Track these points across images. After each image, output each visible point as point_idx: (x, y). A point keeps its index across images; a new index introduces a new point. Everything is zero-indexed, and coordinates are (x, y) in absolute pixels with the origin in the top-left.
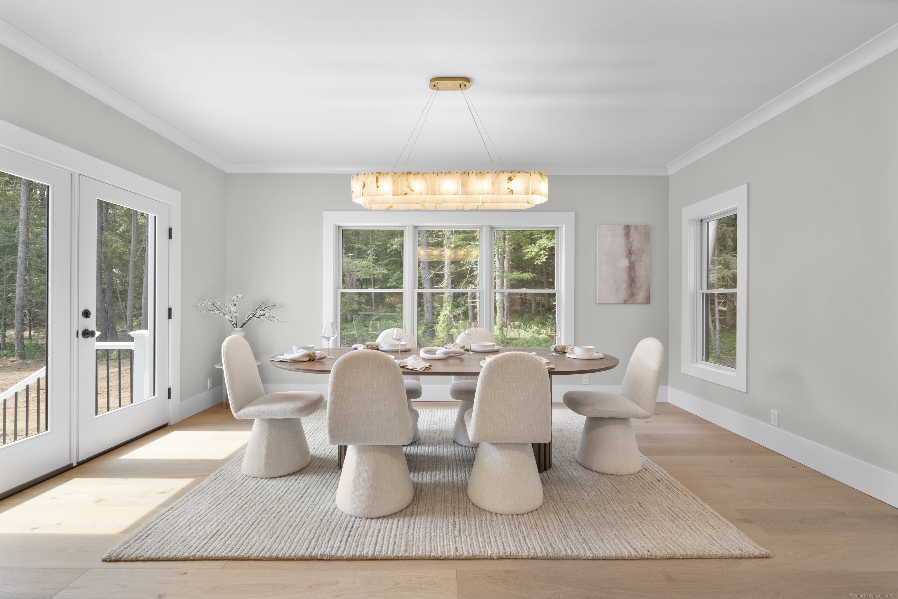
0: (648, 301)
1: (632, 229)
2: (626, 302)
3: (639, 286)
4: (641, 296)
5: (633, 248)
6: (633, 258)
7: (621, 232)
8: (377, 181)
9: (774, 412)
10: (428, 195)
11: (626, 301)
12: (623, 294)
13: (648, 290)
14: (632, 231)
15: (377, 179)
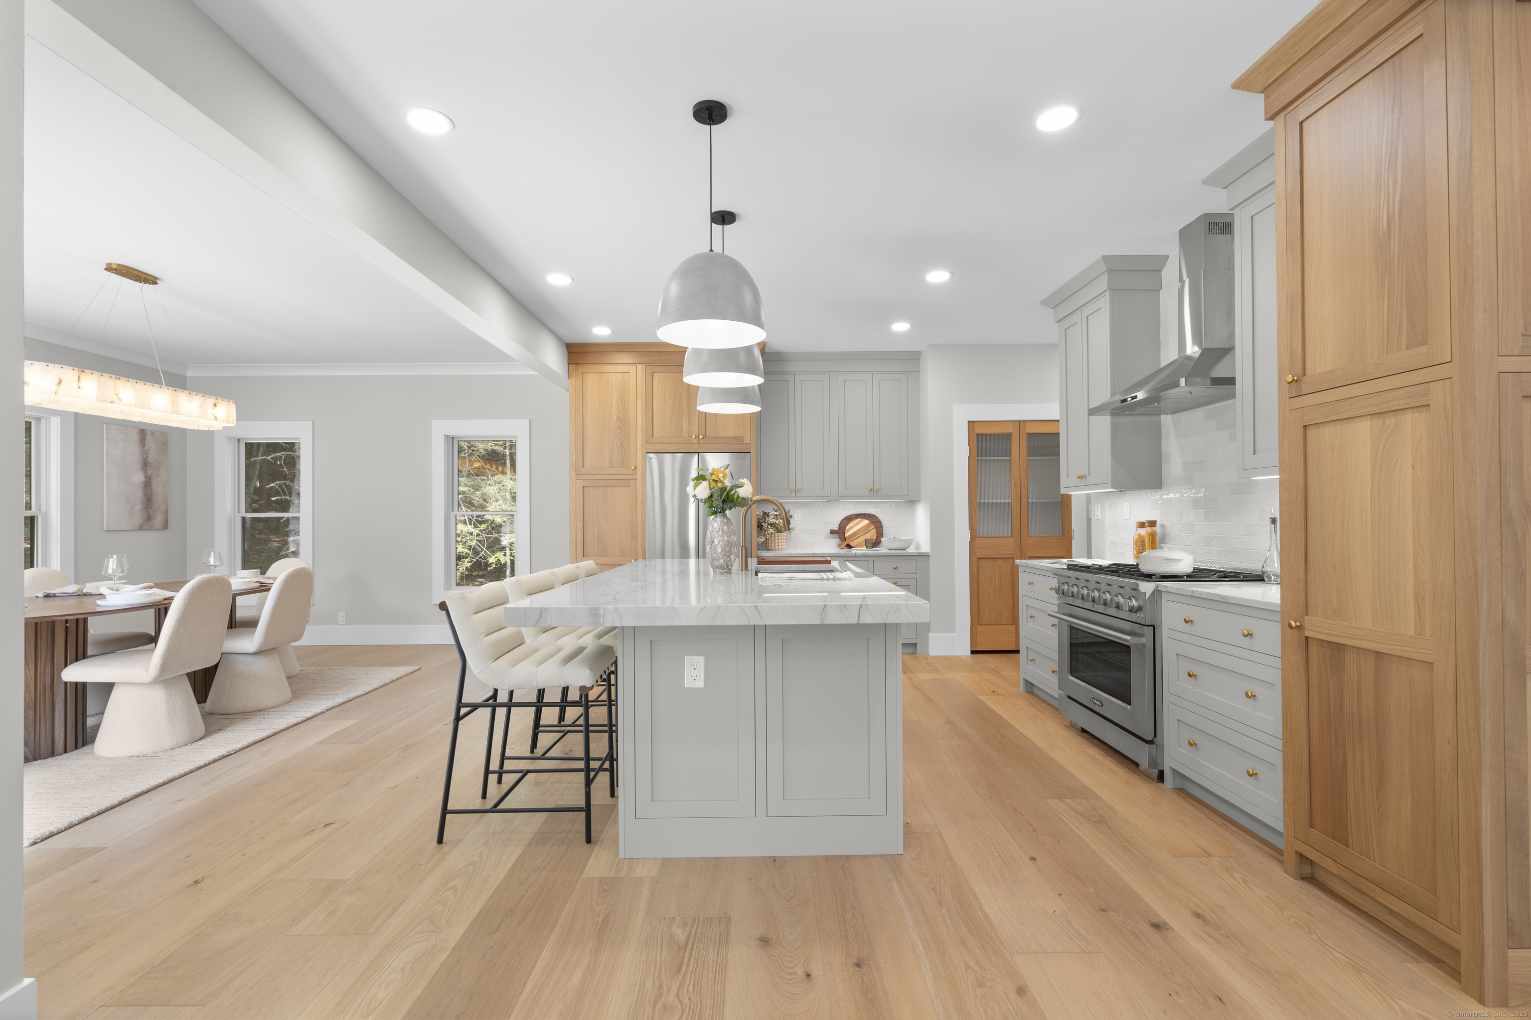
0: (165, 526)
1: (148, 434)
2: (141, 528)
3: (156, 507)
4: (158, 520)
5: (149, 459)
6: (149, 472)
7: (136, 437)
8: (79, 381)
9: (342, 614)
10: (136, 407)
11: (142, 526)
12: (138, 519)
13: (166, 512)
14: (148, 437)
15: (79, 377)
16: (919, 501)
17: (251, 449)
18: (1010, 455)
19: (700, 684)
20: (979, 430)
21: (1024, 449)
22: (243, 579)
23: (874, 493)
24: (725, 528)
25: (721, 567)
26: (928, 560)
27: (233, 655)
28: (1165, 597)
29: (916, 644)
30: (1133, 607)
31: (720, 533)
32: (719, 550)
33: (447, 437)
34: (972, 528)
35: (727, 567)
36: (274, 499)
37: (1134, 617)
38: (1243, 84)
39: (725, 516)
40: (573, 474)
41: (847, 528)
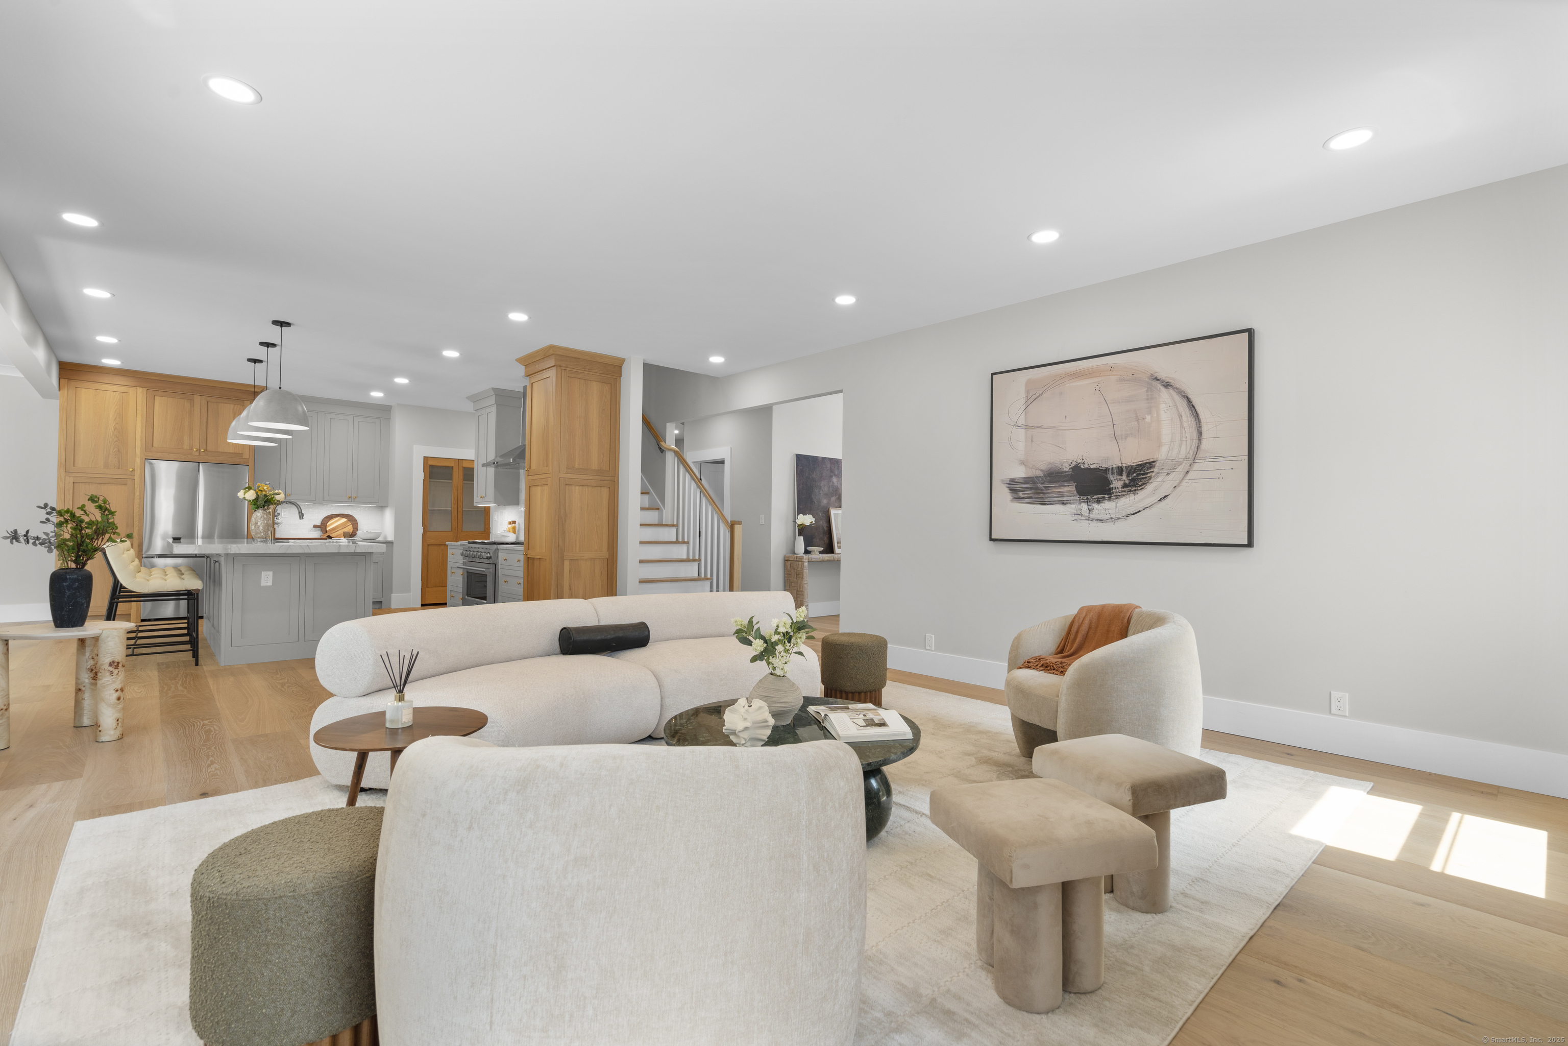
16: (387, 506)
18: (452, 480)
19: (270, 584)
20: (431, 463)
21: (461, 477)
23: (352, 499)
24: (265, 516)
25: (262, 538)
26: (393, 546)
28: (500, 551)
29: (382, 602)
30: (488, 557)
31: (262, 519)
32: (261, 528)
34: (424, 525)
35: (266, 538)
37: (488, 561)
38: (520, 360)
40: (62, 471)
41: (328, 524)
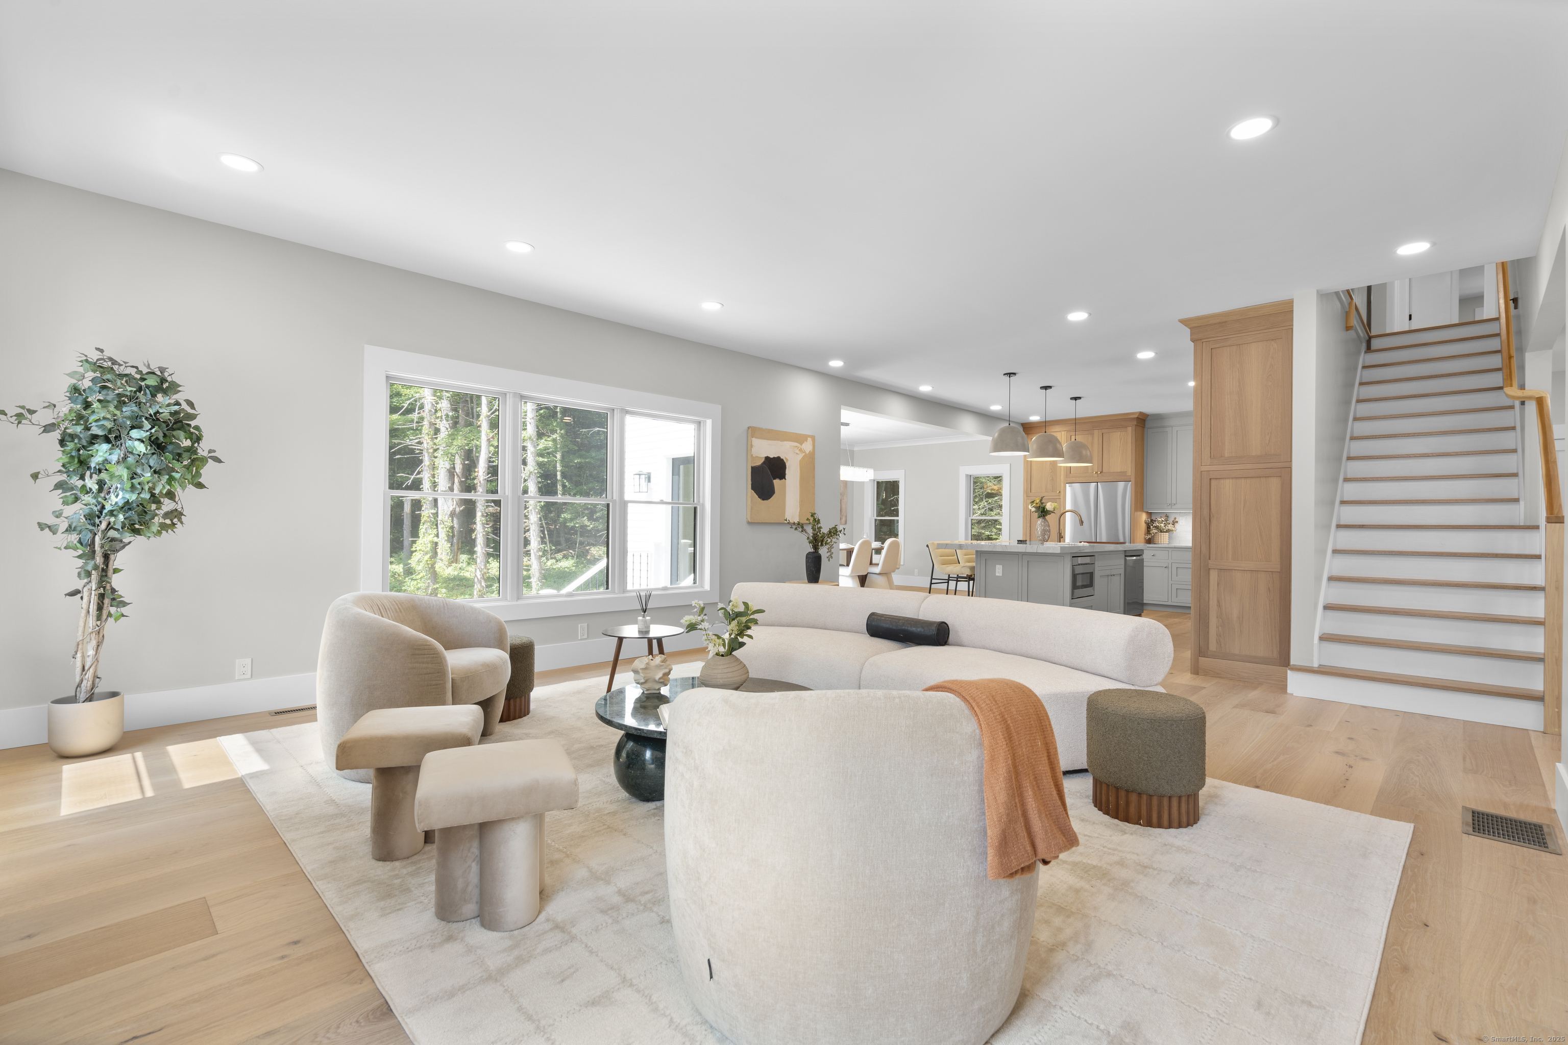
13: (846, 516)
17: (879, 484)
19: (1001, 575)
22: (876, 545)
25: (1041, 540)
27: (871, 574)
32: (1039, 533)
33: (967, 475)
36: (893, 508)
39: (1045, 519)
40: (1025, 496)
